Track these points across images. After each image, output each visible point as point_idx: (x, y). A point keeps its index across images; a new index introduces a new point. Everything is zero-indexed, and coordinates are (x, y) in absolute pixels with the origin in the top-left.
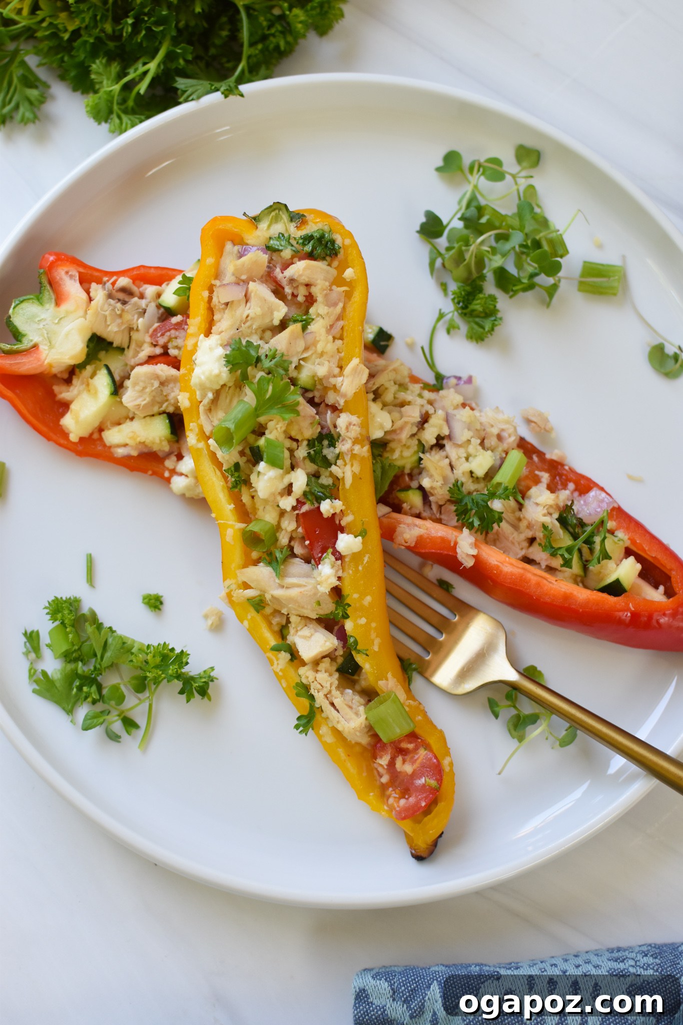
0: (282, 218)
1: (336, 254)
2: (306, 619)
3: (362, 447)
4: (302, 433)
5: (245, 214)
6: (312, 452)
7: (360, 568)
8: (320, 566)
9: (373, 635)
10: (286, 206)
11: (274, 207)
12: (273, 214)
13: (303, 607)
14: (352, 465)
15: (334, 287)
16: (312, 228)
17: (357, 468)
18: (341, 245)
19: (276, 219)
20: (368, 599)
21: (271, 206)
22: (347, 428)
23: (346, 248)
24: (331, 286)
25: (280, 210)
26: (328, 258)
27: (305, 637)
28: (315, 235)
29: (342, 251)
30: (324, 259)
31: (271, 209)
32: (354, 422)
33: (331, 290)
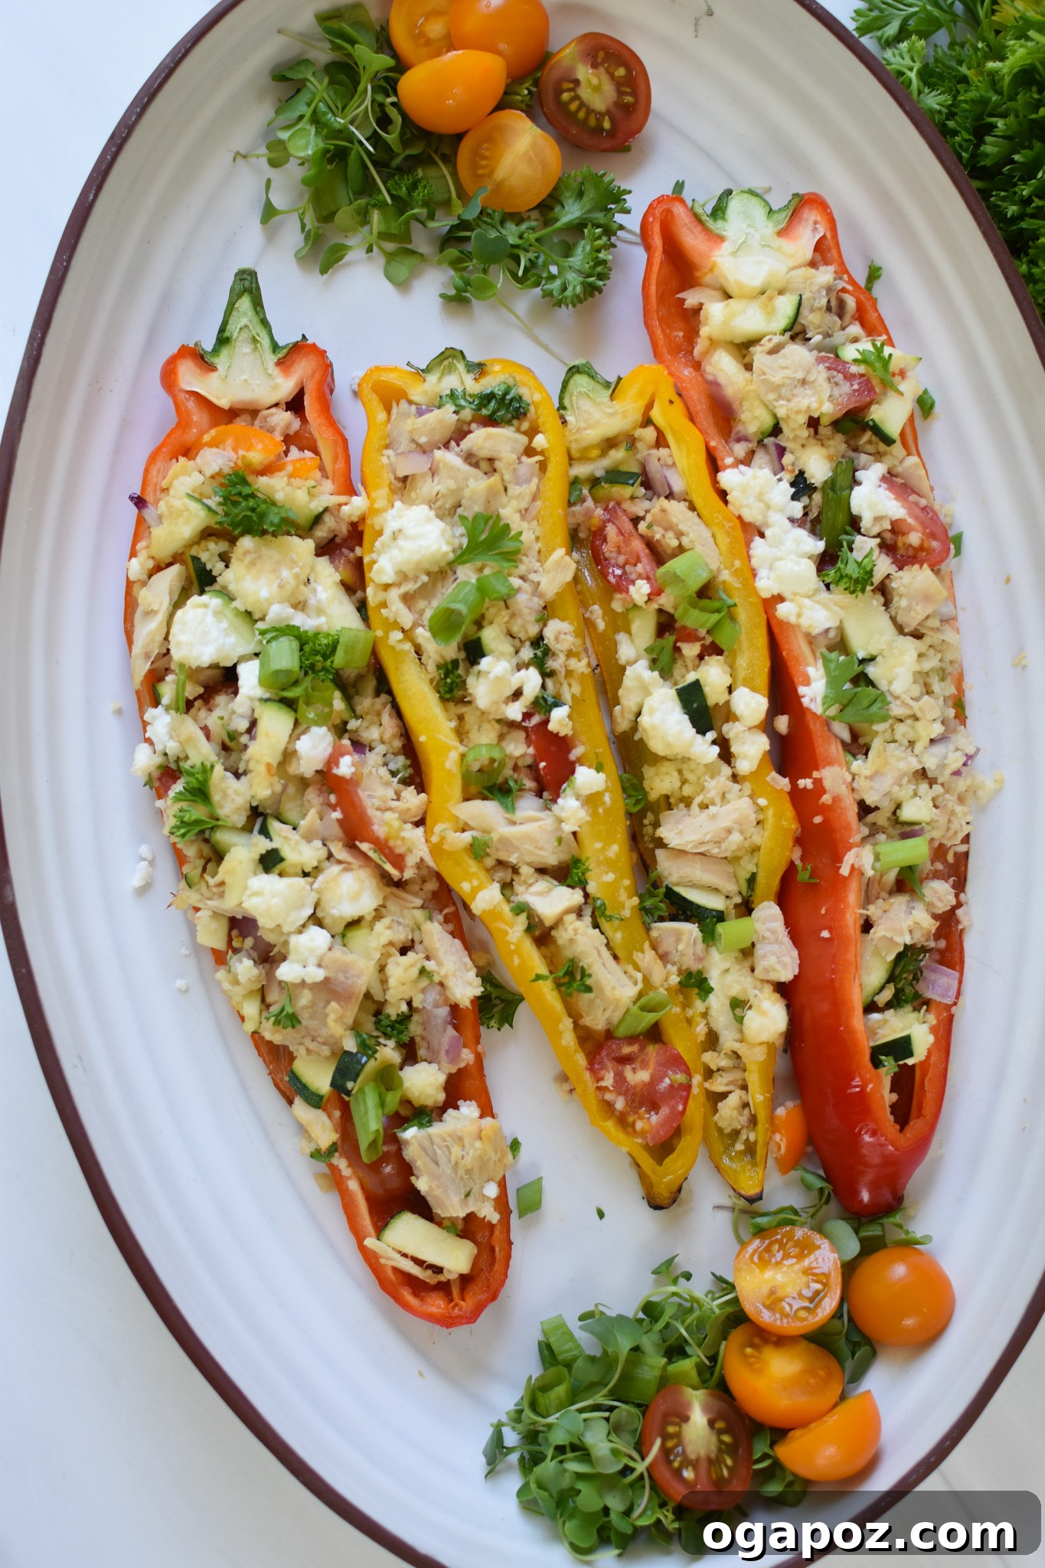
0: (456, 368)
1: (525, 414)
2: (542, 871)
3: (580, 661)
4: (526, 631)
5: (409, 364)
6: (539, 654)
7: (601, 810)
8: (560, 801)
9: (623, 896)
10: (461, 352)
11: (447, 354)
12: (446, 363)
13: (541, 849)
14: (570, 685)
15: (524, 458)
16: (491, 383)
17: (576, 689)
18: (530, 401)
19: (450, 369)
20: (615, 848)
21: (442, 353)
22: (557, 639)
23: (537, 405)
24: (519, 458)
25: (454, 357)
26: (515, 422)
27: (540, 894)
28: (496, 391)
29: (532, 409)
30: (509, 423)
31: (442, 357)
32: (566, 630)
33: (520, 462)
